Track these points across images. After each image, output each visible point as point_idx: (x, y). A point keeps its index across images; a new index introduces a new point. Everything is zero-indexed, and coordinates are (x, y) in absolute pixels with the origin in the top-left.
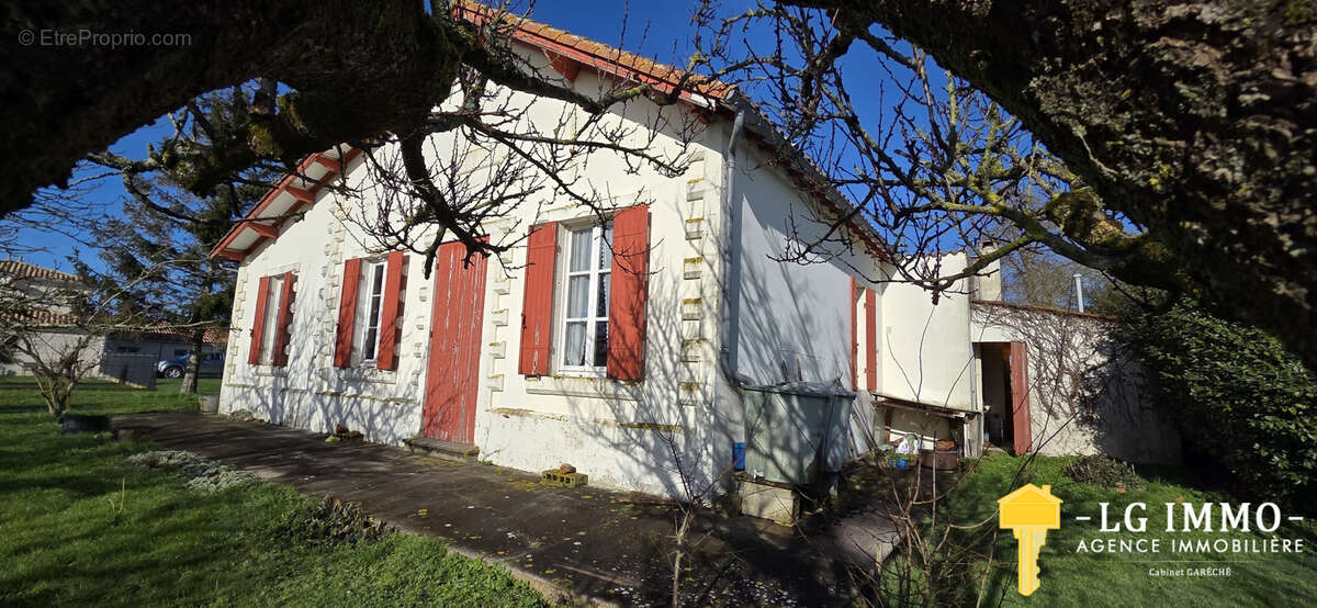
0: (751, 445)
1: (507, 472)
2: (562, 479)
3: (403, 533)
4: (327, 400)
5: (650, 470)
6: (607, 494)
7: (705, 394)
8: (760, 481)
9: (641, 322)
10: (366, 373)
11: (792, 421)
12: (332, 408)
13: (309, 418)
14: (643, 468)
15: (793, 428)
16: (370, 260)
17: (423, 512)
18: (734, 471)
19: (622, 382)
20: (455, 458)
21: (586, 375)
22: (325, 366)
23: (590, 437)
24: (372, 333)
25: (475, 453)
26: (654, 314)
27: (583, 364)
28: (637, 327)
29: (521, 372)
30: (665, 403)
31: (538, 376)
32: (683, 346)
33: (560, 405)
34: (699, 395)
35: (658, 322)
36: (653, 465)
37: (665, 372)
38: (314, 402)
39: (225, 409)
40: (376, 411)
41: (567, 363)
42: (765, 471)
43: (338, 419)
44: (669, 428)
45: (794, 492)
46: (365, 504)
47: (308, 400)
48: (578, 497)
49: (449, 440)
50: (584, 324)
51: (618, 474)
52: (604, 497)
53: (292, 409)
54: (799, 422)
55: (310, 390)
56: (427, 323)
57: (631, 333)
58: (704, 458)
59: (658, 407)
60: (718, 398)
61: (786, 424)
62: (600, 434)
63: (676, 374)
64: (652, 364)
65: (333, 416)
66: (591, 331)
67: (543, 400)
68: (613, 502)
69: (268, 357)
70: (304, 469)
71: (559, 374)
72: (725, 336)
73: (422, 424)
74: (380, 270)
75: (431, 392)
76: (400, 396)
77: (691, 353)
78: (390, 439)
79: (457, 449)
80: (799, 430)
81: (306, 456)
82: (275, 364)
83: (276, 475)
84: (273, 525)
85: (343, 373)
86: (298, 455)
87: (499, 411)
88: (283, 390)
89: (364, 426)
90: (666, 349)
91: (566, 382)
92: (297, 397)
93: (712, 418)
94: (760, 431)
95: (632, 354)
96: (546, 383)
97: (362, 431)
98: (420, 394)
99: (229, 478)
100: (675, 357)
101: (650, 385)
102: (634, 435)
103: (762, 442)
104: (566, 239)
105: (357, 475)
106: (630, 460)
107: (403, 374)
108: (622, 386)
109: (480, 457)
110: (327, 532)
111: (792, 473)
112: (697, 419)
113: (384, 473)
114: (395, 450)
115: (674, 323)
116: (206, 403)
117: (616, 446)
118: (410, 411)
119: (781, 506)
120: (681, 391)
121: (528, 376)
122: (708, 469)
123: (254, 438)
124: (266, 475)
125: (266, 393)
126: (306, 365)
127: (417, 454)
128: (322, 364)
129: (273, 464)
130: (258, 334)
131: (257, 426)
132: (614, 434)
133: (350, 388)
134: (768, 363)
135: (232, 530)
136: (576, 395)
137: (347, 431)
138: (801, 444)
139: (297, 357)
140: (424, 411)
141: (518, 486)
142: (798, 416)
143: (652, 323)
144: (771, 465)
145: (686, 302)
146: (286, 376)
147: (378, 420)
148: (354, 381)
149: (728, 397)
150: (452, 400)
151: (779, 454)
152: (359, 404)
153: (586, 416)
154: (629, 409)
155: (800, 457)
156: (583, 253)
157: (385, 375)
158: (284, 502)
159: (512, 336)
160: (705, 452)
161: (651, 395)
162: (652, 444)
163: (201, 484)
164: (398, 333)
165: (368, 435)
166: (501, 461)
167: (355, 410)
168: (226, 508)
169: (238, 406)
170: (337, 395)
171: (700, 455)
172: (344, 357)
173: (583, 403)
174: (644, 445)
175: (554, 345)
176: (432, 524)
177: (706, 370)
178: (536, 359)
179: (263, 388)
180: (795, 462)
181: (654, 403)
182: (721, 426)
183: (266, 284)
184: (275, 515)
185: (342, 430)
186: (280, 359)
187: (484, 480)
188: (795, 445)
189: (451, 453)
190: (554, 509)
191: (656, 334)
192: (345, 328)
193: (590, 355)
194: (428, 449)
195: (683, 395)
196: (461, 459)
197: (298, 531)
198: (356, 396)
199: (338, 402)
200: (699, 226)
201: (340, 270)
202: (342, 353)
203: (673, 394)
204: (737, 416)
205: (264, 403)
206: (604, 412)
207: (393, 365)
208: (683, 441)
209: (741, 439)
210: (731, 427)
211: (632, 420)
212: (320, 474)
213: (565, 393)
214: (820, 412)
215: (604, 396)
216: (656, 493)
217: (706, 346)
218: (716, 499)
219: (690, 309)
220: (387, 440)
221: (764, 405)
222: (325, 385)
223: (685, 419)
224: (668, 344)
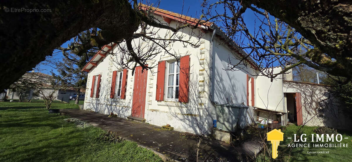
0: (218, 121)
1: (153, 126)
2: (167, 128)
3: (127, 141)
4: (109, 106)
5: (190, 126)
6: (179, 133)
7: (205, 107)
8: (221, 130)
9: (188, 87)
10: (118, 100)
11: (230, 114)
12: (110, 108)
13: (104, 111)
14: (188, 126)
15: (230, 116)
16: (119, 71)
17: (132, 135)
18: (213, 127)
19: (183, 103)
20: (140, 122)
21: (173, 101)
22: (108, 98)
23: (174, 117)
24: (119, 90)
25: (144, 121)
26: (191, 85)
27: (172, 98)
28: (187, 88)
29: (156, 100)
30: (194, 108)
31: (161, 101)
32: (199, 93)
33: (166, 109)
34: (203, 107)
35: (192, 87)
36: (191, 125)
37: (194, 100)
38: (105, 106)
39: (85, 109)
40: (120, 109)
41: (168, 98)
42: (222, 128)
43: (111, 111)
44: (195, 115)
45: (230, 134)
46: (118, 133)
47: (104, 106)
48: (171, 133)
49: (138, 117)
50: (173, 87)
51: (182, 127)
52: (178, 133)
53: (100, 108)
54: (232, 114)
55: (105, 104)
56: (133, 87)
57: (185, 90)
58: (205, 124)
59: (193, 110)
60: (209, 107)
61: (228, 115)
62: (177, 117)
63: (197, 101)
64: (190, 98)
65: (110, 110)
66: (175, 89)
67: (162, 107)
68: (180, 135)
69: (95, 96)
70: (103, 124)
71: (166, 100)
72: (211, 91)
73: (131, 113)
74: (121, 73)
75: (133, 105)
76: (126, 106)
77: (201, 95)
78: (124, 117)
79: (140, 119)
80: (232, 117)
81: (104, 120)
82: (96, 97)
83: (97, 125)
84: (96, 137)
85: (112, 100)
86: (102, 120)
87: (151, 110)
88: (98, 104)
89: (117, 113)
90: (194, 94)
91: (168, 103)
92: (102, 105)
93: (207, 113)
94: (221, 117)
95: (185, 96)
96: (163, 103)
97: (117, 114)
98: (131, 105)
99: (86, 125)
100: (197, 96)
101: (190, 104)
102: (186, 117)
103: (221, 120)
104: (168, 65)
105: (116, 125)
106: (185, 123)
107: (127, 100)
108: (183, 104)
109: (146, 122)
110: (109, 140)
111: (230, 129)
112: (203, 113)
113: (122, 125)
114: (125, 119)
115: (197, 87)
116: (81, 107)
117: (181, 120)
118: (129, 109)
119: (227, 138)
120: (199, 105)
121: (158, 101)
122: (206, 127)
123: (91, 115)
124: (94, 125)
125: (94, 104)
126: (104, 97)
127: (130, 121)
128: (107, 97)
129: (96, 122)
130: (92, 90)
131: (92, 113)
132: (181, 117)
133: (114, 103)
134: (223, 98)
135: (87, 138)
136: (170, 106)
137: (113, 114)
138: (232, 120)
139: (102, 96)
140: (132, 110)
141: (156, 130)
142: (231, 113)
143: (190, 87)
144: (224, 126)
145: (200, 81)
146: (99, 101)
147: (121, 111)
148: (115, 102)
149: (211, 108)
150: (139, 107)
151: (226, 123)
152: (116, 108)
153: (173, 112)
154: (185, 110)
155: (232, 124)
156: (172, 69)
157: (123, 100)
158: (99, 132)
159: (154, 90)
160: (205, 122)
161: (190, 106)
162: (191, 120)
163: (79, 127)
164: (126, 89)
165: (118, 116)
166: (151, 123)
167: (115, 109)
168: (85, 133)
169: (88, 107)
170: (111, 105)
171: (204, 123)
172: (113, 96)
173: (172, 108)
174: (189, 120)
175: (165, 93)
176: (134, 138)
177: (205, 100)
178: (160, 97)
179: (94, 103)
180: (231, 126)
181: (191, 109)
182: (210, 115)
183: (94, 77)
184: (96, 135)
185: (112, 114)
186: (98, 96)
187: (147, 128)
188: (231, 121)
189: (139, 121)
190: (165, 136)
191: (192, 90)
192: (113, 88)
193: (174, 96)
194: (133, 119)
195: (199, 106)
196: (141, 122)
197: (102, 139)
198: (115, 106)
199: (111, 107)
200: (203, 61)
201: (112, 74)
202: (112, 94)
203: (197, 107)
204: (214, 112)
205: (94, 107)
206: (178, 111)
207: (124, 98)
208: (199, 119)
209: (215, 119)
210: (212, 115)
211: (185, 113)
212: (107, 125)
213: (168, 106)
214: (238, 112)
215: (178, 106)
216: (192, 133)
217: (205, 93)
218: (208, 135)
219: (201, 83)
220: (123, 117)
221: (222, 110)
222: (108, 103)
223: (200, 113)
224: (195, 93)
